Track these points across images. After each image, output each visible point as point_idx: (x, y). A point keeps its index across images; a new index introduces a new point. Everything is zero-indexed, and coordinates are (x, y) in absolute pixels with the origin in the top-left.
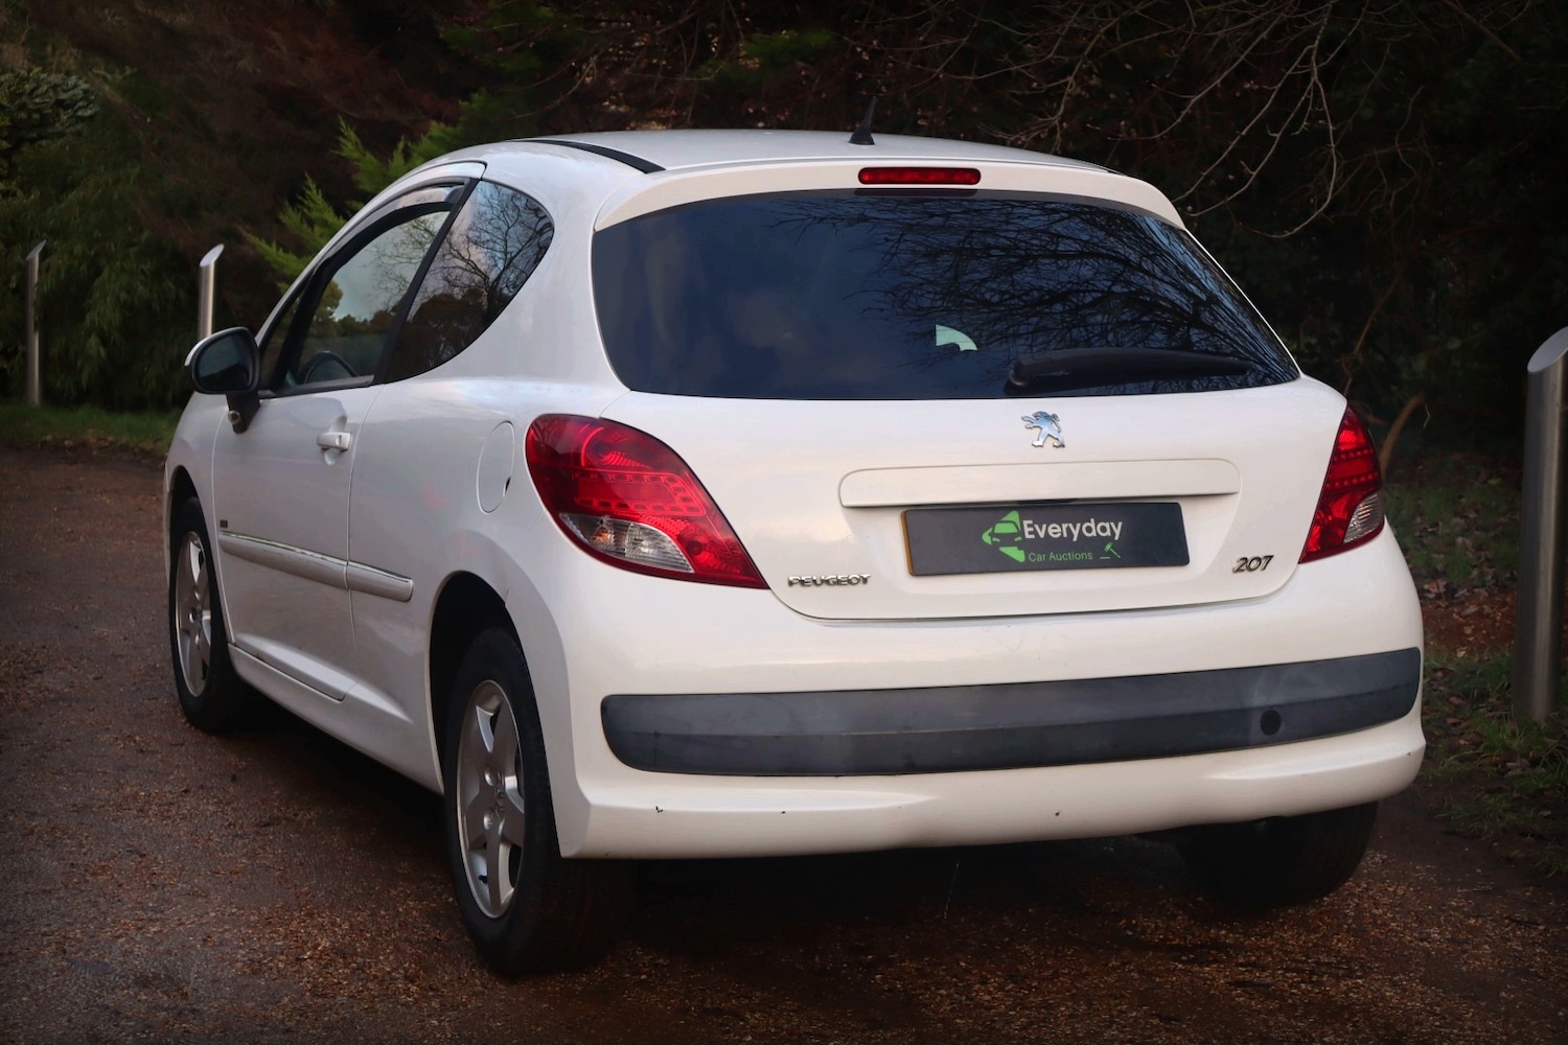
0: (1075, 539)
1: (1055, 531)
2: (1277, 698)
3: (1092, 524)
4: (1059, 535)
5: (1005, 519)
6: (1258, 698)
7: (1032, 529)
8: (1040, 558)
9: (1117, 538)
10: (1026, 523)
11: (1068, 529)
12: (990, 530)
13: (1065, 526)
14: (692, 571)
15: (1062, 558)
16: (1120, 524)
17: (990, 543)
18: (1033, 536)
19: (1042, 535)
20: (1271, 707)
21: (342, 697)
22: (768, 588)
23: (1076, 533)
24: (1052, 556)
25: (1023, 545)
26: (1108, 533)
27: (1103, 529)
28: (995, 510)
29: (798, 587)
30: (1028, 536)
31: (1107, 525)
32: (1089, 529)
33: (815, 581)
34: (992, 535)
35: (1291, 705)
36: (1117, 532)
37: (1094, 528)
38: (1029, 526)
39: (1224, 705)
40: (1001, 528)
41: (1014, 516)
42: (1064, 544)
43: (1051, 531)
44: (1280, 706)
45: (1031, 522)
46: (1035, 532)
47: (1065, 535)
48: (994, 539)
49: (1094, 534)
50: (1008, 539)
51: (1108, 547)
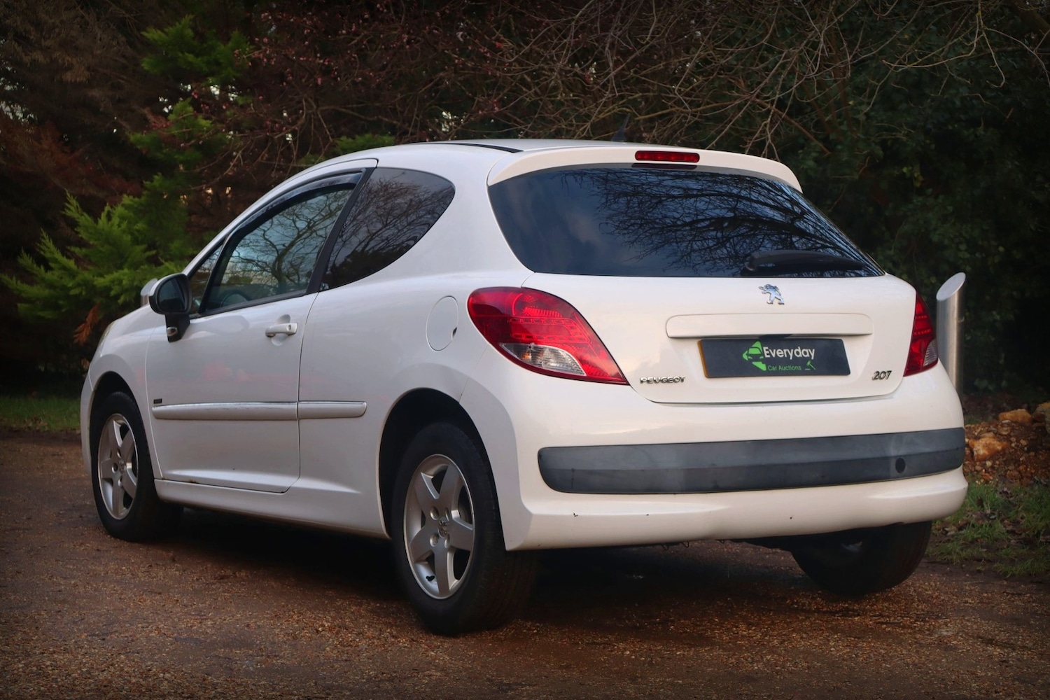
0: (791, 358)
1: (781, 353)
2: (902, 451)
3: (799, 350)
4: (782, 356)
5: (753, 346)
6: (893, 451)
7: (768, 352)
8: (774, 369)
9: (813, 358)
10: (765, 348)
11: (787, 352)
12: (747, 352)
13: (785, 351)
14: (585, 375)
15: (785, 369)
16: (814, 350)
17: (747, 359)
18: (769, 356)
19: (774, 355)
20: (901, 456)
21: (283, 491)
22: (628, 384)
23: (791, 355)
24: (780, 368)
25: (765, 361)
26: (808, 355)
27: (805, 353)
28: (747, 341)
29: (645, 384)
30: (767, 356)
31: (807, 351)
32: (798, 353)
33: (655, 381)
34: (748, 355)
35: (910, 455)
36: (813, 354)
37: (801, 352)
38: (767, 350)
39: (877, 455)
40: (753, 351)
41: (758, 344)
42: (785, 361)
43: (778, 354)
44: (905, 456)
45: (767, 348)
46: (770, 354)
47: (786, 356)
48: (749, 357)
49: (800, 355)
50: (756, 358)
51: (809, 363)
